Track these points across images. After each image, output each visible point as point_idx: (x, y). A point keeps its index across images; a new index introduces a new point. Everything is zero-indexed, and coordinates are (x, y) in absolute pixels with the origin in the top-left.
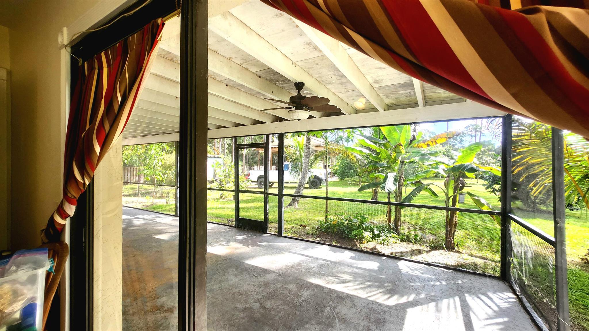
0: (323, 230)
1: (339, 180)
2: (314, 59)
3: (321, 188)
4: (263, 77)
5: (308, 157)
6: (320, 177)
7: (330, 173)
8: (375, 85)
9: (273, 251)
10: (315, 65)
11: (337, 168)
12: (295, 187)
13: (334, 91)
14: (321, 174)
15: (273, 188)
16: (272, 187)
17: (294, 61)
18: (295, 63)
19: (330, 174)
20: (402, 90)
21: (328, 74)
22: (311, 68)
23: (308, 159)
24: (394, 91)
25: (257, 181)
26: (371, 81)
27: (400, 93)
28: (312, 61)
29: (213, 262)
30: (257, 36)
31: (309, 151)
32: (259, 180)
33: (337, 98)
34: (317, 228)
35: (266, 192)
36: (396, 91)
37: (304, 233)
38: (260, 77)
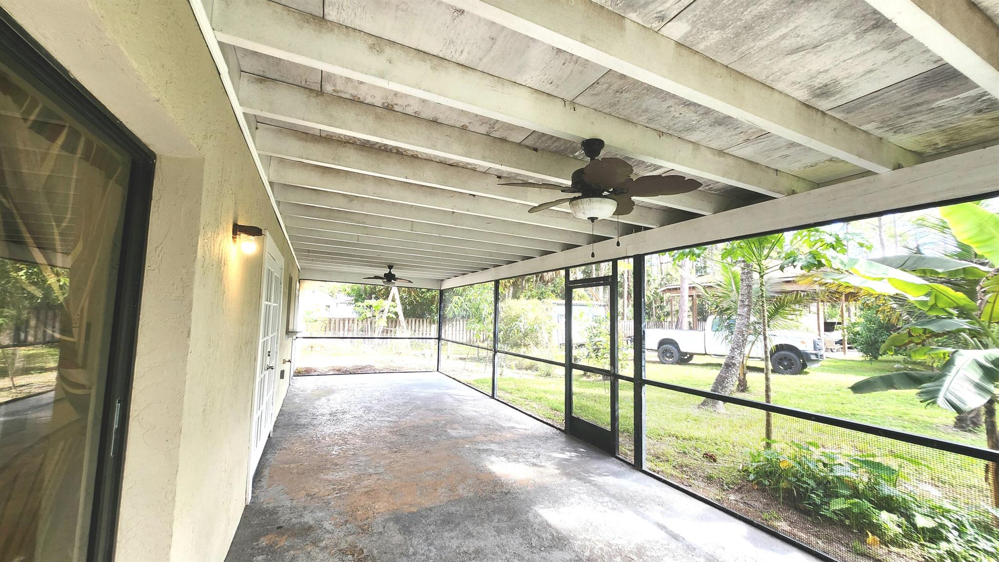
0: (752, 477)
1: (864, 359)
2: (603, 80)
3: (807, 373)
4: (543, 150)
5: (746, 303)
6: (801, 347)
7: (841, 340)
8: (824, 104)
9: (601, 500)
10: (618, 95)
11: (858, 329)
12: (720, 365)
13: (714, 145)
14: (803, 342)
15: (689, 364)
16: (690, 362)
17: (566, 98)
18: (572, 102)
19: (841, 344)
20: (940, 95)
21: (666, 106)
22: (615, 104)
23: (746, 309)
24: (910, 107)
25: (657, 349)
26: (802, 95)
27: (940, 108)
28: (605, 87)
29: (483, 491)
30: (460, 69)
31: (749, 292)
32: (662, 347)
33: (730, 161)
34: (741, 468)
35: (612, 372)
36: (918, 105)
37: (704, 473)
38: (536, 150)
